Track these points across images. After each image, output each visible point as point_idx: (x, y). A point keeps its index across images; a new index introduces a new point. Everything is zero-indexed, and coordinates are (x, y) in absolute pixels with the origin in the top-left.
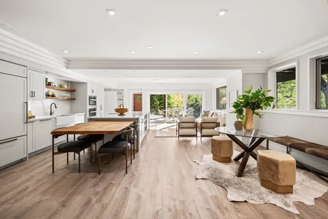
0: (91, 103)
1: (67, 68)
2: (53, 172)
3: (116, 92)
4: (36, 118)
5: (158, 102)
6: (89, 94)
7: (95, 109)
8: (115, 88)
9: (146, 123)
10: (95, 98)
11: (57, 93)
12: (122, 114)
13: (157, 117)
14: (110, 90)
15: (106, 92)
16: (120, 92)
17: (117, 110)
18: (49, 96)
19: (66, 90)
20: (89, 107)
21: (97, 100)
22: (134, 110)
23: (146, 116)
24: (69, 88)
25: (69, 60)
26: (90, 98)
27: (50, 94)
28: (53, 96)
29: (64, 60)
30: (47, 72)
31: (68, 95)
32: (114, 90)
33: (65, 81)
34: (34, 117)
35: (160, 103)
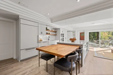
0: (62, 36)
1: (52, 22)
2: (39, 66)
3: (72, 32)
4: (43, 41)
5: (92, 37)
6: (61, 33)
7: (63, 39)
8: (72, 31)
9: (87, 47)
10: (63, 34)
11: (51, 33)
12: (73, 41)
13: (93, 43)
14: (70, 31)
15: (68, 32)
16: (74, 32)
17: (71, 39)
18: (48, 34)
19: (53, 32)
20: (61, 38)
21: (64, 35)
22: (80, 40)
23: (87, 43)
24: (55, 31)
25: (52, 19)
26: (61, 34)
27: (48, 33)
28: (49, 34)
29: (50, 19)
30: (47, 25)
31: (54, 33)
32: (71, 31)
33: (53, 28)
34: (42, 41)
35: (94, 37)
